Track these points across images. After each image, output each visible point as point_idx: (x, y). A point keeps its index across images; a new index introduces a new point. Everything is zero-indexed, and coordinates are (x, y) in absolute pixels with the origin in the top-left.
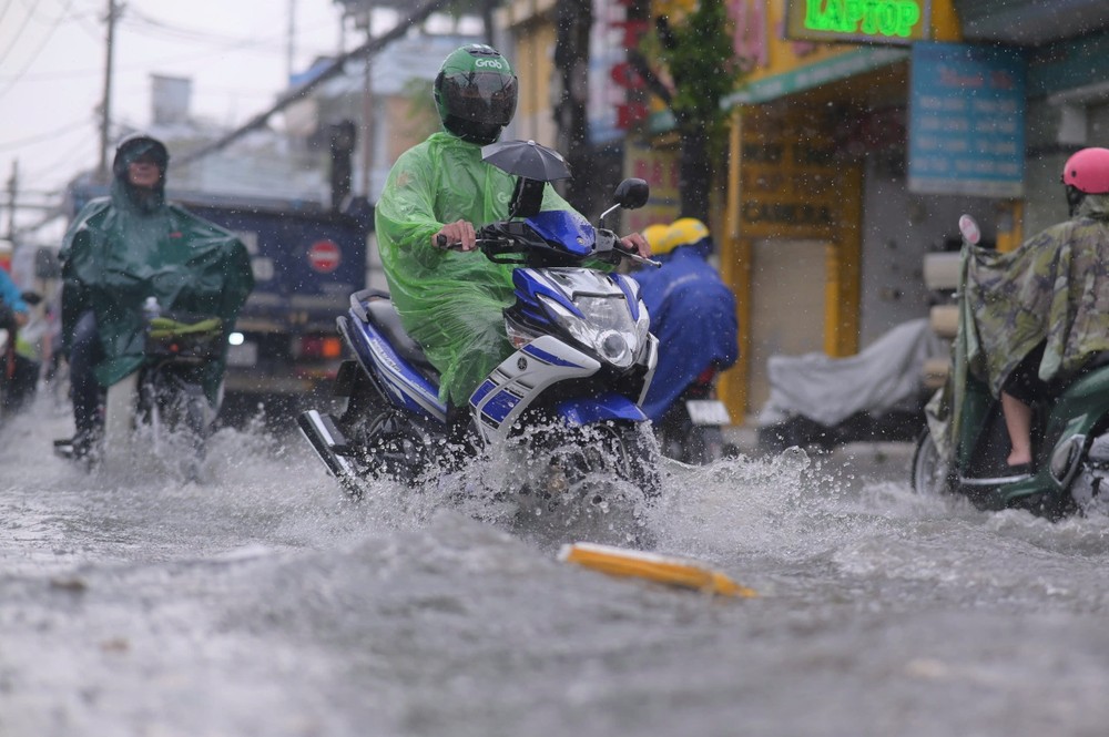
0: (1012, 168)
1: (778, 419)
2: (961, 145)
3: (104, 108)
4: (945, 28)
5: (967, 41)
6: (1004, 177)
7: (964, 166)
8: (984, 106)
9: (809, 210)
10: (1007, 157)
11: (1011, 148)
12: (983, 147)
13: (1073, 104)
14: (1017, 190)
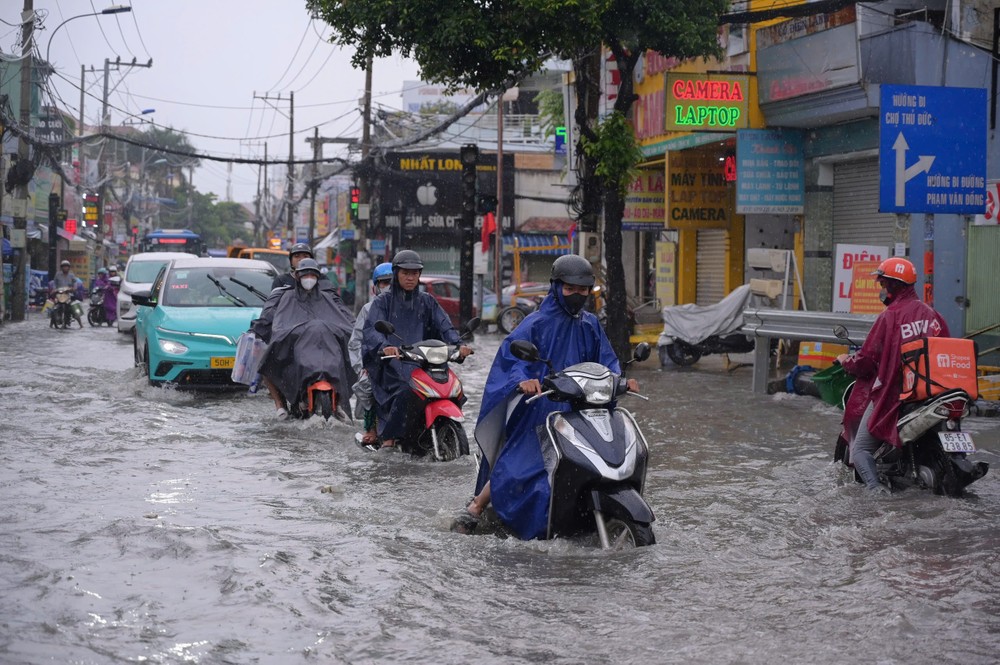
0: (797, 198)
1: (667, 341)
2: (767, 186)
3: (367, 100)
4: (757, 121)
5: (769, 127)
6: (795, 203)
7: (768, 198)
8: (779, 163)
9: (711, 211)
10: (793, 192)
11: (796, 186)
12: (779, 186)
13: (825, 164)
14: (800, 210)
